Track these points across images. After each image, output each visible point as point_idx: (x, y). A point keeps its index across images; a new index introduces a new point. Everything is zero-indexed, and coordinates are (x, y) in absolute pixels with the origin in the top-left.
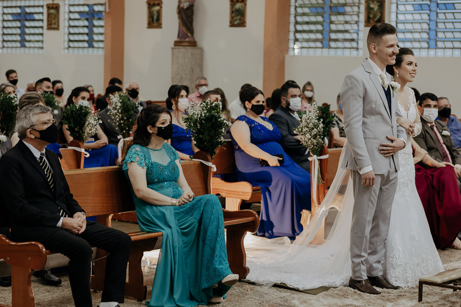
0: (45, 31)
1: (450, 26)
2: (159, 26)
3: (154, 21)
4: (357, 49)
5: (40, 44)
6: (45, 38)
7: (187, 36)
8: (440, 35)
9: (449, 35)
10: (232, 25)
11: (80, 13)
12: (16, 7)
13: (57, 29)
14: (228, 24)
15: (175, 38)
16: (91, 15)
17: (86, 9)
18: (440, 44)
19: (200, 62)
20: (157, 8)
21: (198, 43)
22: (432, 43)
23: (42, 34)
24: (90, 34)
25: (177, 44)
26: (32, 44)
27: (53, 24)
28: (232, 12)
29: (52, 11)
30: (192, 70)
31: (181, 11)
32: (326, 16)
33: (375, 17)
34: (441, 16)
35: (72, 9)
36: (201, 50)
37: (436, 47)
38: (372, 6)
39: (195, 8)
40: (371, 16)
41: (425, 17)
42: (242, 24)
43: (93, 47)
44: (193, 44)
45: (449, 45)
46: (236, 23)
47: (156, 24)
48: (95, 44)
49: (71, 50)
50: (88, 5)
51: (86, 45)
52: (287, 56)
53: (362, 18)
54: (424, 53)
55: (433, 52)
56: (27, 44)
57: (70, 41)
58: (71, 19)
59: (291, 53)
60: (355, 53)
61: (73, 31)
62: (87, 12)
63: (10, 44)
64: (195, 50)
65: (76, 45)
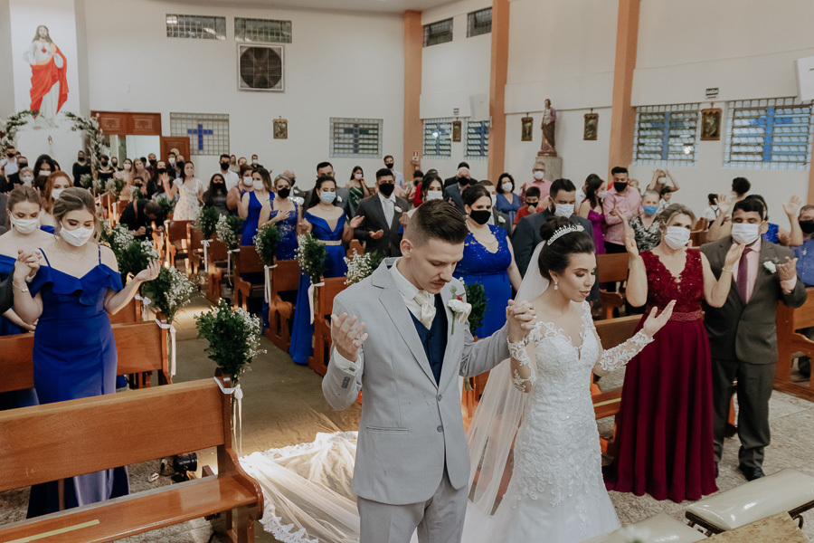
0: (453, 144)
1: (786, 140)
2: (530, 139)
3: (527, 135)
4: (693, 161)
5: (447, 153)
6: (452, 148)
7: (548, 148)
8: (776, 149)
9: (785, 149)
10: (586, 138)
11: (475, 128)
12: (435, 124)
13: (459, 141)
14: (583, 137)
15: (540, 150)
16: (482, 130)
17: (480, 125)
18: (774, 158)
19: (559, 171)
20: (529, 124)
21: (558, 154)
22: (767, 157)
23: (450, 145)
24: (482, 145)
25: (540, 154)
26: (443, 153)
27: (457, 138)
28: (586, 128)
29: (456, 127)
31: (544, 127)
32: (666, 131)
33: (710, 131)
34: (777, 130)
35: (471, 125)
36: (561, 160)
37: (770, 160)
38: (708, 121)
39: (556, 124)
40: (707, 130)
41: (761, 131)
42: (594, 138)
43: (484, 155)
44: (554, 154)
45: (784, 158)
46: (589, 136)
47: (528, 137)
48: (485, 153)
49: (468, 157)
50: (481, 123)
51: (479, 153)
53: (699, 132)
54: (758, 166)
55: (766, 165)
56: (441, 152)
57: (468, 150)
58: (469, 133)
59: (634, 163)
60: (690, 164)
61: (470, 142)
62: (480, 128)
63: (430, 152)
64: (554, 160)
65: (472, 153)
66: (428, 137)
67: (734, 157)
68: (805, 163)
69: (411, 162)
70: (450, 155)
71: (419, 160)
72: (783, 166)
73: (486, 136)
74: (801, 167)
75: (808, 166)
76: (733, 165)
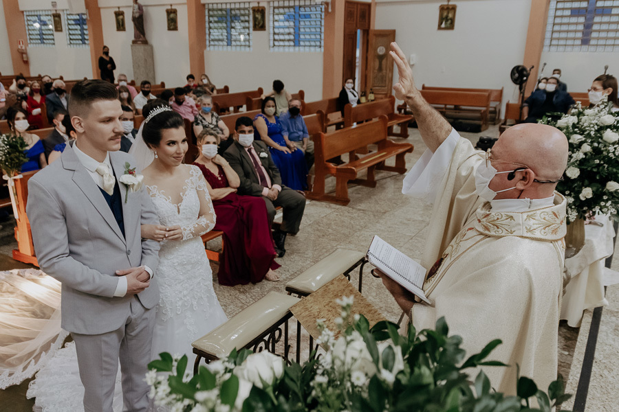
0: (55, 33)
1: (308, 30)
2: (124, 29)
3: (121, 26)
4: (249, 46)
5: (51, 42)
6: (55, 38)
7: (140, 37)
8: (302, 37)
9: (308, 37)
10: (169, 29)
11: (74, 20)
12: (34, 16)
13: (61, 31)
14: (167, 28)
15: (133, 38)
16: (80, 22)
17: (78, 17)
18: (302, 43)
19: (151, 55)
20: (121, 17)
21: (149, 41)
22: (297, 42)
23: (53, 35)
24: (82, 34)
25: (134, 42)
26: (48, 41)
27: (58, 27)
28: (168, 20)
29: (57, 19)
30: (146, 60)
31: (134, 19)
32: (229, 24)
33: (259, 23)
34: (302, 23)
35: (69, 17)
36: (152, 47)
37: (299, 46)
38: (257, 16)
39: (144, 17)
40: (257, 23)
41: (292, 24)
42: (175, 28)
43: (85, 43)
44: (145, 42)
45: (307, 43)
46: (172, 27)
47: (122, 28)
48: (86, 42)
49: (72, 46)
50: (78, 15)
51: (81, 42)
52: (205, 52)
53: (251, 24)
54: (292, 49)
55: (297, 48)
56: (45, 41)
57: (71, 39)
58: (69, 24)
59: (208, 49)
60: (247, 49)
61: (71, 32)
62: (78, 20)
63: (34, 41)
64: (146, 47)
65: (75, 42)
66: (30, 28)
67: (276, 43)
68: (320, 47)
69: (18, 50)
70: (54, 44)
71: (26, 49)
72: (307, 49)
73: (85, 27)
74: (318, 49)
75: (322, 49)
76: (276, 49)
